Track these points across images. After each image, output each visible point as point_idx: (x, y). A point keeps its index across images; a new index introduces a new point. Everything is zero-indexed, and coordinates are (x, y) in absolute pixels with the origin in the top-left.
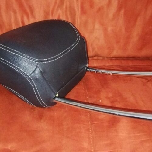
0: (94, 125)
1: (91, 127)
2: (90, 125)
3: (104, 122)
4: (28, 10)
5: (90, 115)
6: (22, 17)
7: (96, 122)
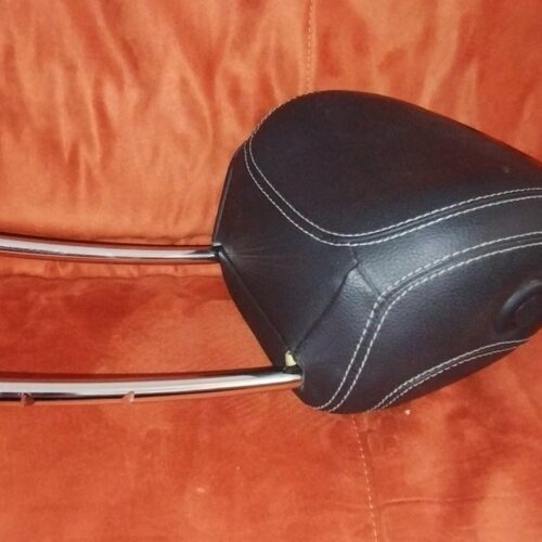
0: (387, 510)
1: (377, 519)
2: (373, 510)
3: (426, 499)
4: (119, 58)
5: (373, 469)
6: (98, 85)
7: (395, 500)
